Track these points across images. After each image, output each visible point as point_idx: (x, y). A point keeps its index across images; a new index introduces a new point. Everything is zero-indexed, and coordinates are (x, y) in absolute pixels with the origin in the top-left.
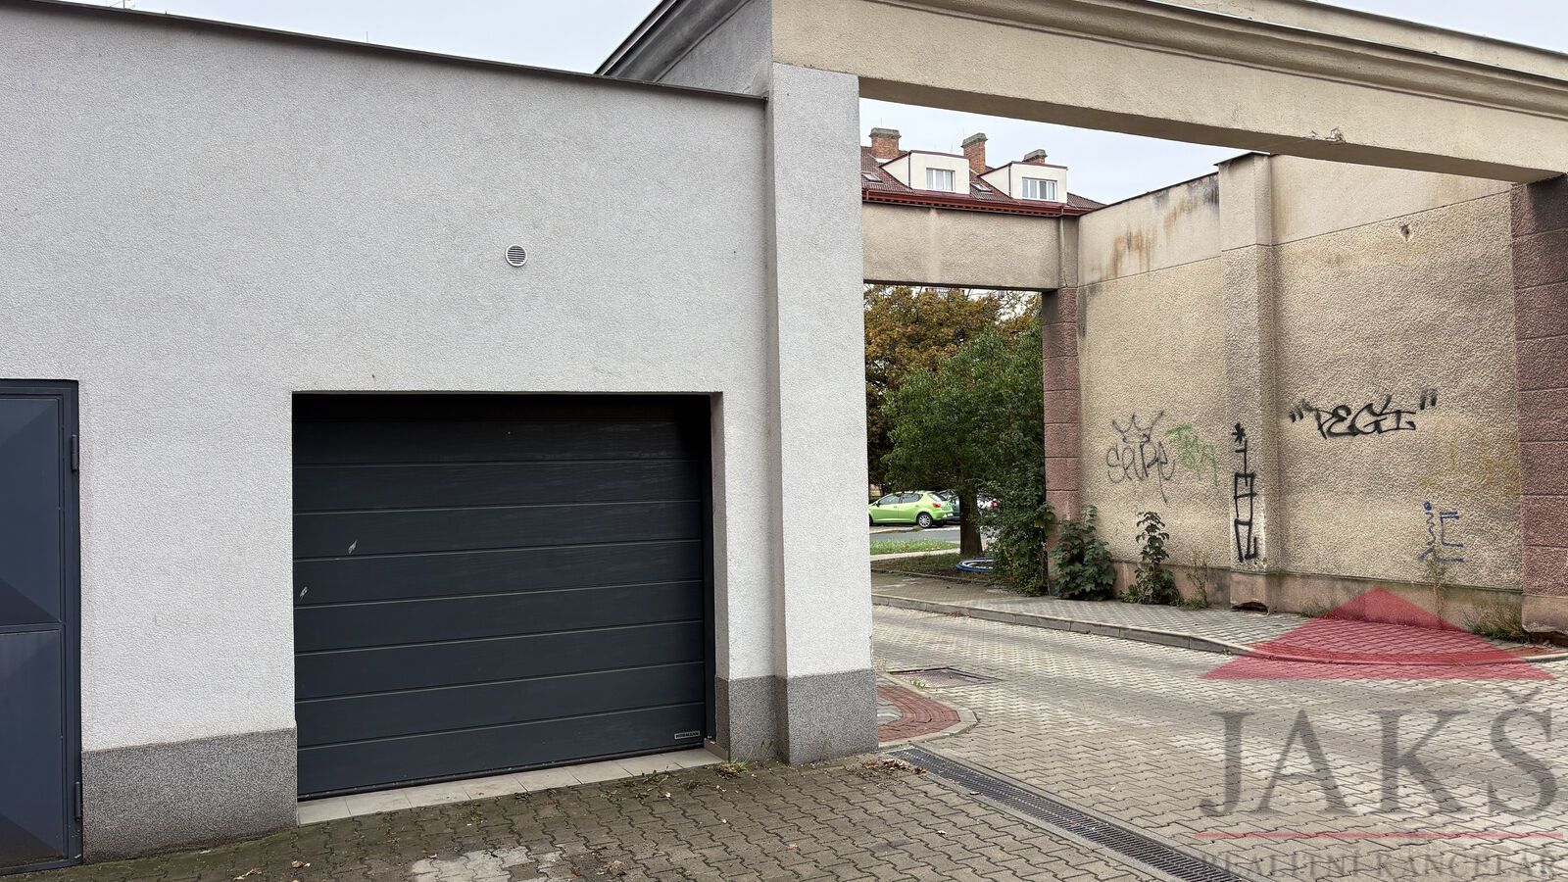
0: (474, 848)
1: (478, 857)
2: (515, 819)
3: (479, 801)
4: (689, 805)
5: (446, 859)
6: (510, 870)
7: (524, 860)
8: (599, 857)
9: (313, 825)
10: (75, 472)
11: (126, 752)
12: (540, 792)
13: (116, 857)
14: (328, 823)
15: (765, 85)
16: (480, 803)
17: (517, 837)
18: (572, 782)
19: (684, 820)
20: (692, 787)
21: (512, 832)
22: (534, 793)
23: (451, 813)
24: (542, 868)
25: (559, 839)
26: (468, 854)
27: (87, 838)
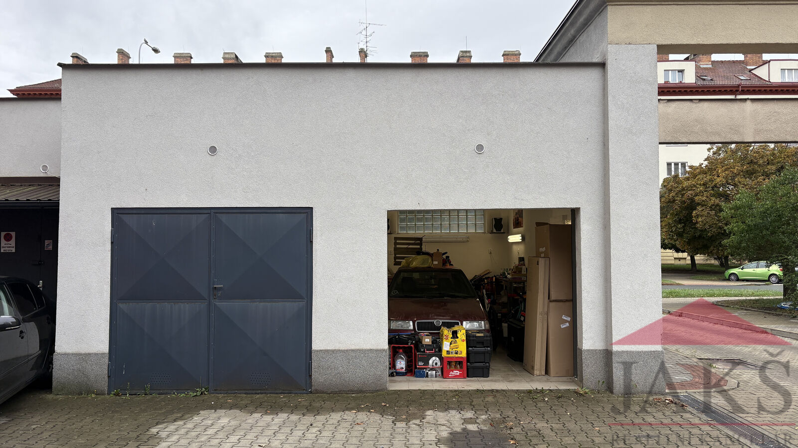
0: (453, 409)
1: (453, 412)
2: (474, 400)
3: (462, 390)
4: (555, 405)
5: (440, 412)
6: (464, 419)
7: (472, 416)
8: (504, 420)
9: (394, 390)
10: (312, 242)
11: (327, 351)
12: (489, 390)
13: (323, 392)
14: (399, 391)
15: (605, 56)
16: (461, 391)
17: (472, 407)
18: (505, 388)
19: (550, 411)
20: (559, 397)
21: (471, 405)
22: (486, 390)
23: (448, 394)
24: (478, 421)
25: (490, 410)
26: (450, 411)
27: (313, 383)
